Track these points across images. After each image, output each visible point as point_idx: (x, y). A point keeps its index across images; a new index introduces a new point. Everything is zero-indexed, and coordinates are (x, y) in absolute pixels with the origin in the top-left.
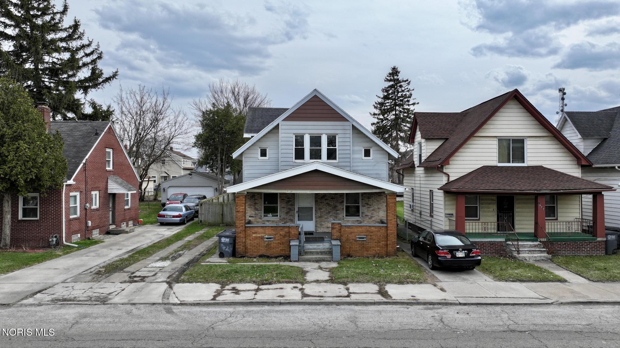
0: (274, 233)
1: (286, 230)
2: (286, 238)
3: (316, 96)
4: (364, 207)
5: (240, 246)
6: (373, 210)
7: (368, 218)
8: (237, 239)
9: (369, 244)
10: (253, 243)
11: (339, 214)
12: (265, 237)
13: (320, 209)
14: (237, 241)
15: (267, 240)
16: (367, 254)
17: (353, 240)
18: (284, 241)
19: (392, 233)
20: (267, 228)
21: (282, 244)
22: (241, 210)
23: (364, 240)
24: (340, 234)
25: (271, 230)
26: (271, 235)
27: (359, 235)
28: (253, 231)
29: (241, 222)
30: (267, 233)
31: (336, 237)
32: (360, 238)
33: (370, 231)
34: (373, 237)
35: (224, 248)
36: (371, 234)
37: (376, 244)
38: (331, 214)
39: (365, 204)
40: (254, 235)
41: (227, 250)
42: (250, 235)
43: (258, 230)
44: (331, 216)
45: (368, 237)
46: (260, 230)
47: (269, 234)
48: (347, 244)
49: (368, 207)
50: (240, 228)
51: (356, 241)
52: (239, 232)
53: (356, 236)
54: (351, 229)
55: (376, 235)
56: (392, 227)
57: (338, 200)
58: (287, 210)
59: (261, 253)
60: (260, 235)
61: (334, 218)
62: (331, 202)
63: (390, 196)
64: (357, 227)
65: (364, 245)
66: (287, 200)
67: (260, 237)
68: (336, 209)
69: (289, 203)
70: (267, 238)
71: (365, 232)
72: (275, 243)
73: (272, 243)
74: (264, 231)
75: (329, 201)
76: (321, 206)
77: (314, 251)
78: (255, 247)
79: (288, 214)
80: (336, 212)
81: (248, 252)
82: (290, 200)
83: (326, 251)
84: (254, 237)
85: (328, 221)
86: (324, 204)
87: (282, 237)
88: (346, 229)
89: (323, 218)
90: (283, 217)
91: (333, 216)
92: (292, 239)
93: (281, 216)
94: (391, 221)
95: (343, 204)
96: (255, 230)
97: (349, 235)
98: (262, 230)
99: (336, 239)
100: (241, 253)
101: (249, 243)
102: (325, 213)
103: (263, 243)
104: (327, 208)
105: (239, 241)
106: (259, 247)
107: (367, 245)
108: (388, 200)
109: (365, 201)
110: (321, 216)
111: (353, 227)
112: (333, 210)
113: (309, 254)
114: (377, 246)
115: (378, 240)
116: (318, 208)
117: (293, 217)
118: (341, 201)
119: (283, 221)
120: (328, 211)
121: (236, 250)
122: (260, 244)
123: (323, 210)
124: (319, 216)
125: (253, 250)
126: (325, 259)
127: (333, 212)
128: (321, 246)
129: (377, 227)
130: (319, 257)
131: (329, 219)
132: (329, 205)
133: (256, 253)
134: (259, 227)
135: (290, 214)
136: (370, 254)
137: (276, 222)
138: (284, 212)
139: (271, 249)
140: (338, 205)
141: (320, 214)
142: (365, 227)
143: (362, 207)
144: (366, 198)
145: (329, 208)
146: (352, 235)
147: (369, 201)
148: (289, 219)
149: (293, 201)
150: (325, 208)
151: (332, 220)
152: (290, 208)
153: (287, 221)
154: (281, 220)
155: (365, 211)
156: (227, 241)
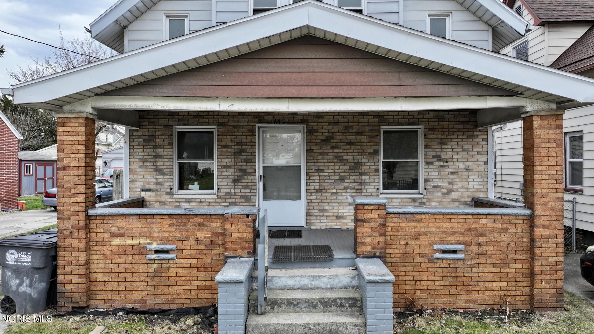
0: (177, 234)
1: (216, 225)
2: (214, 252)
4: (431, 166)
5: (70, 276)
6: (452, 173)
7: (440, 194)
8: (61, 253)
9: (474, 270)
10: (112, 266)
11: (365, 184)
12: (149, 247)
13: (319, 171)
14: (61, 261)
15: (154, 256)
16: (466, 302)
17: (423, 257)
18: (209, 261)
19: (549, 237)
20: (158, 219)
21: (202, 269)
23: (458, 259)
24: (382, 239)
25: (170, 225)
26: (168, 242)
27: (441, 243)
28: (114, 230)
29: (73, 200)
30: (156, 235)
31: (369, 248)
32: (445, 252)
33: (476, 229)
34: (485, 248)
35: (14, 282)
36: (480, 239)
37: (495, 270)
38: (346, 184)
39: (434, 157)
40: (116, 242)
41: (22, 289)
42: (103, 243)
43: (130, 227)
44: (346, 188)
45: (471, 248)
46: (136, 226)
47: (161, 238)
48: (403, 269)
49: (442, 166)
50: (69, 219)
51: (431, 260)
52: (67, 233)
53: (431, 245)
54: (417, 224)
55: (497, 242)
56: (549, 218)
57: (364, 147)
58: (236, 174)
59: (139, 297)
60: (134, 242)
61: (354, 194)
62: (346, 154)
63: (541, 120)
64: (436, 216)
65: (458, 274)
66: (236, 147)
67: (135, 248)
68: (360, 171)
69: (242, 155)
70: (157, 252)
71: (462, 234)
72: (181, 265)
73: (171, 266)
74: (146, 229)
75: (341, 151)
76: (322, 164)
77: (300, 299)
78: (119, 279)
79: (240, 184)
80: (358, 177)
81: (98, 292)
82: (244, 147)
83: (340, 299)
84: (115, 249)
85: (339, 201)
86: (330, 157)
87: (203, 247)
88: (403, 225)
89: (326, 192)
90: (226, 190)
91: (352, 189)
92: (232, 255)
93: (220, 187)
94: (545, 199)
95: (377, 157)
96: (118, 224)
97: (411, 242)
98: (140, 225)
99: (372, 255)
100: (74, 300)
101: (102, 266)
102: (331, 181)
103: (145, 266)
104: (338, 167)
105: (66, 259)
106: (132, 279)
107: (467, 275)
108: (535, 131)
109: (430, 150)
110: (322, 188)
111: (423, 216)
112: (351, 174)
113: (283, 308)
114: (497, 275)
115: (502, 257)
116: (313, 168)
117: (252, 191)
118: (372, 151)
119: (227, 200)
120: (339, 175)
121: (59, 290)
122: (134, 270)
123: (327, 174)
124: (316, 188)
125: (113, 288)
126: (341, 329)
127: (351, 177)
128: (325, 280)
129: (499, 217)
130: (319, 324)
131: (341, 196)
132: (340, 160)
133: (123, 298)
134: (132, 217)
135: (243, 184)
136: (475, 302)
137: (209, 202)
138: (227, 178)
139: (168, 283)
140: (363, 161)
141: (318, 184)
142: (462, 217)
143: (427, 167)
144: (434, 143)
145: (341, 169)
146: (418, 242)
147: (444, 150)
148: (241, 196)
149: (251, 151)
150: (331, 168)
151: (349, 197)
152: (244, 168)
153: (237, 201)
154: (221, 198)
155: (432, 177)
156: (22, 262)
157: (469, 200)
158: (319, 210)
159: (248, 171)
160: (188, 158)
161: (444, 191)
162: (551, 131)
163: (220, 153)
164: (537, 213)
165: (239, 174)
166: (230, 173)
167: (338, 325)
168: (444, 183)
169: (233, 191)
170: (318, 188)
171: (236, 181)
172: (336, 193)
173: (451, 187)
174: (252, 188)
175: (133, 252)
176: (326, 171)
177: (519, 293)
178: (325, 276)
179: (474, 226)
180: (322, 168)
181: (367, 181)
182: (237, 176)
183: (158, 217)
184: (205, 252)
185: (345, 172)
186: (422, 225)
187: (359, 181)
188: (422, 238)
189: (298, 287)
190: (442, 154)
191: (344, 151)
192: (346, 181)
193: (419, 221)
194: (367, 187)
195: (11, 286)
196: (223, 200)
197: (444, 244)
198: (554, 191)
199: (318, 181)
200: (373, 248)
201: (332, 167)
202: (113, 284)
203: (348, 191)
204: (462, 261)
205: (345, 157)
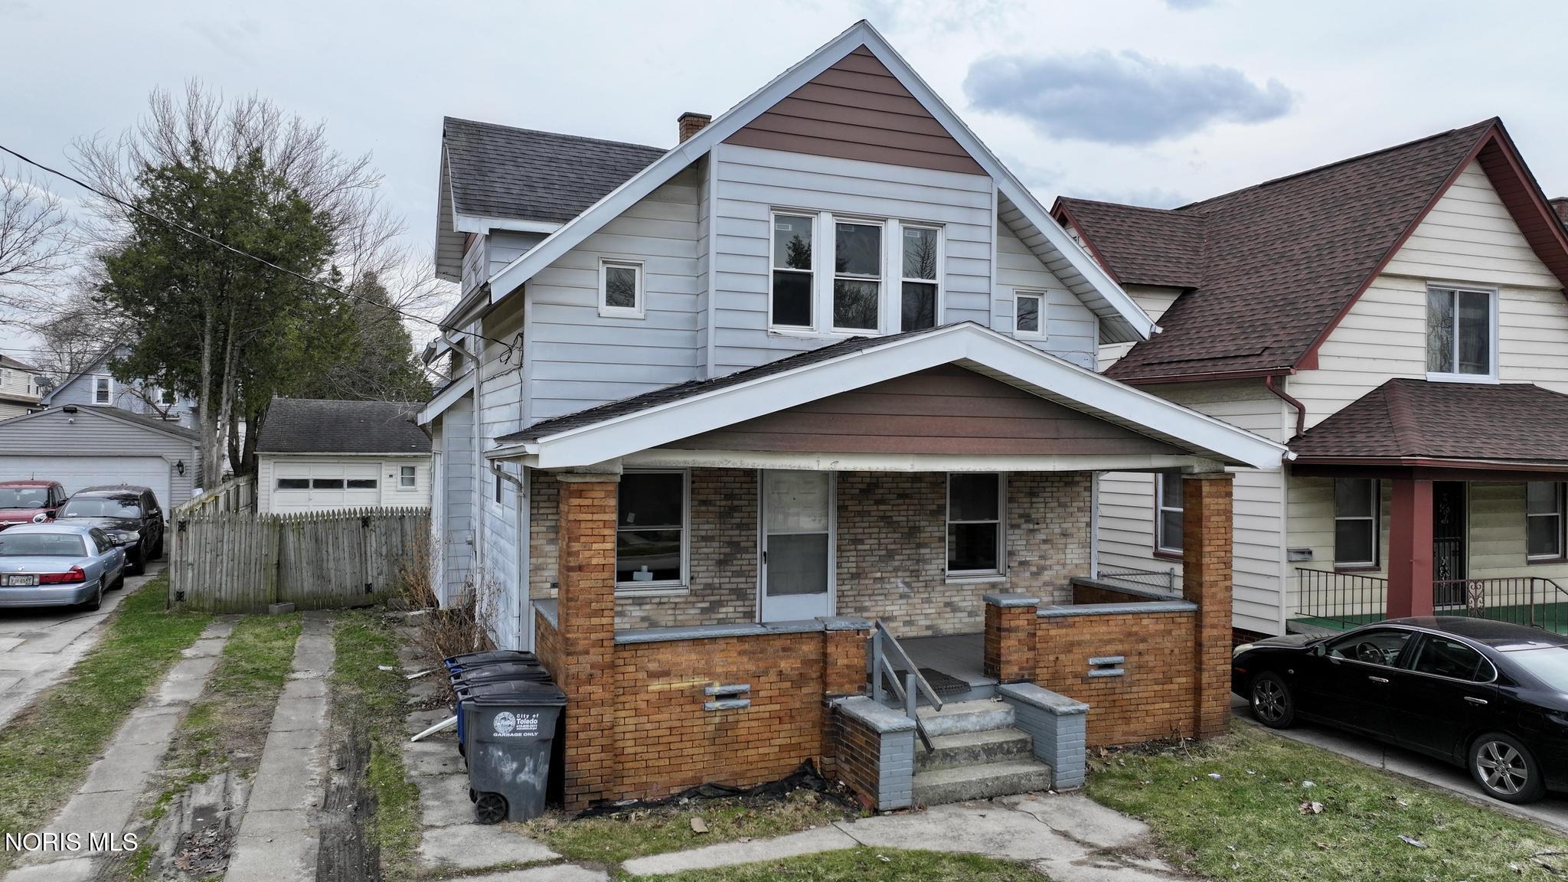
0: (751, 667)
1: (810, 648)
2: (805, 690)
3: (863, 53)
4: (1016, 531)
5: (588, 750)
6: (1045, 541)
8: (573, 712)
9: (1135, 689)
10: (648, 726)
11: (925, 561)
12: (709, 690)
13: (856, 541)
14: (571, 726)
15: (718, 704)
16: (1125, 734)
17: (1075, 677)
18: (797, 705)
19: (1217, 639)
20: (722, 645)
21: (786, 719)
22: (594, 561)
23: (1115, 676)
24: (1031, 655)
25: (740, 653)
26: (738, 680)
27: (1097, 655)
28: (653, 666)
29: (595, 621)
30: (719, 670)
31: (1016, 669)
32: (1101, 667)
33: (1136, 633)
34: (1146, 658)
35: (509, 767)
36: (1142, 647)
37: (1157, 687)
38: (897, 563)
39: (1021, 516)
40: (656, 686)
41: (523, 777)
42: (635, 689)
43: (678, 659)
44: (896, 570)
45: (1131, 659)
46: (688, 657)
47: (727, 675)
49: (1032, 531)
50: (587, 653)
51: (1086, 680)
52: (583, 676)
53: (1086, 659)
54: (1070, 631)
55: (1159, 649)
56: (1217, 614)
57: (924, 502)
58: (723, 550)
59: (690, 774)
60: (685, 685)
61: (907, 580)
62: (896, 513)
63: (1211, 485)
64: (1091, 618)
65: (1115, 697)
66: (723, 503)
67: (687, 693)
68: (918, 540)
69: (733, 517)
70: (719, 697)
71: (1121, 641)
72: (756, 716)
73: (741, 718)
74: (703, 662)
75: (890, 507)
76: (861, 530)
77: (958, 748)
78: (660, 748)
79: (728, 568)
80: (914, 551)
81: (625, 773)
82: (736, 503)
83: (1007, 742)
84: (653, 698)
85: (886, 591)
86: (872, 519)
87: (788, 684)
88: (1053, 632)
89: (866, 578)
90: (704, 581)
91: (905, 571)
92: (836, 693)
93: (696, 575)
94: (1213, 590)
95: (942, 518)
96: (661, 657)
97: (1062, 657)
98: (694, 657)
99: (1019, 678)
100: (593, 788)
101: (632, 728)
102: (874, 559)
103: (701, 722)
104: (884, 536)
105: (581, 720)
106: (679, 745)
107: (1126, 696)
108: (1204, 500)
109: (1016, 505)
110: (860, 571)
111: (1077, 619)
112: (905, 546)
113: (937, 763)
114: (1159, 694)
115: (1165, 669)
116: (847, 537)
117: (749, 580)
118: (934, 507)
119: (706, 599)
120: (887, 549)
121: (567, 775)
122: (684, 731)
123: (868, 547)
124: (851, 570)
125: (650, 763)
126: (1023, 781)
127: (904, 552)
128: (973, 719)
129: (1162, 615)
130: (997, 778)
131: (889, 582)
132: (888, 523)
133: (665, 778)
134: (681, 644)
135: (734, 568)
136: (1135, 733)
137: (676, 603)
138: (708, 559)
139: (736, 746)
140: (923, 523)
141: (854, 565)
142: (1121, 617)
143: (1010, 532)
144: (1022, 495)
145: (890, 539)
146: (1071, 656)
147: (1034, 505)
148: (731, 590)
149: (749, 509)
150: (873, 536)
151: (900, 585)
152: (736, 539)
153: (723, 598)
154: (696, 596)
155: (1019, 548)
156: (523, 732)
157: (1066, 582)
158: (856, 608)
159: (742, 544)
160: (637, 522)
161: (1034, 569)
162: (1221, 501)
163: (696, 514)
164: (1206, 608)
165: (728, 550)
166: (712, 549)
167: (1020, 778)
168: (1032, 557)
169: (716, 581)
170: (854, 570)
171: (722, 563)
172: (881, 578)
173: (1042, 562)
174: (750, 574)
175: (682, 701)
176: (866, 542)
177: (1182, 716)
178: (973, 714)
179: (1135, 629)
180: (860, 537)
181: (927, 556)
182: (725, 554)
183: (722, 642)
184: (792, 691)
185: (895, 543)
186: (1075, 631)
187: (916, 557)
188: (1076, 650)
189: (939, 732)
190: (1032, 511)
191: (895, 508)
192: (896, 557)
193: (1073, 625)
194: (927, 567)
195: (502, 775)
196: (700, 599)
197: (1100, 656)
198: (1222, 578)
199: (853, 559)
200: (1021, 669)
201: (876, 536)
202: (650, 756)
203: (900, 574)
204: (1120, 679)
205: (895, 519)
